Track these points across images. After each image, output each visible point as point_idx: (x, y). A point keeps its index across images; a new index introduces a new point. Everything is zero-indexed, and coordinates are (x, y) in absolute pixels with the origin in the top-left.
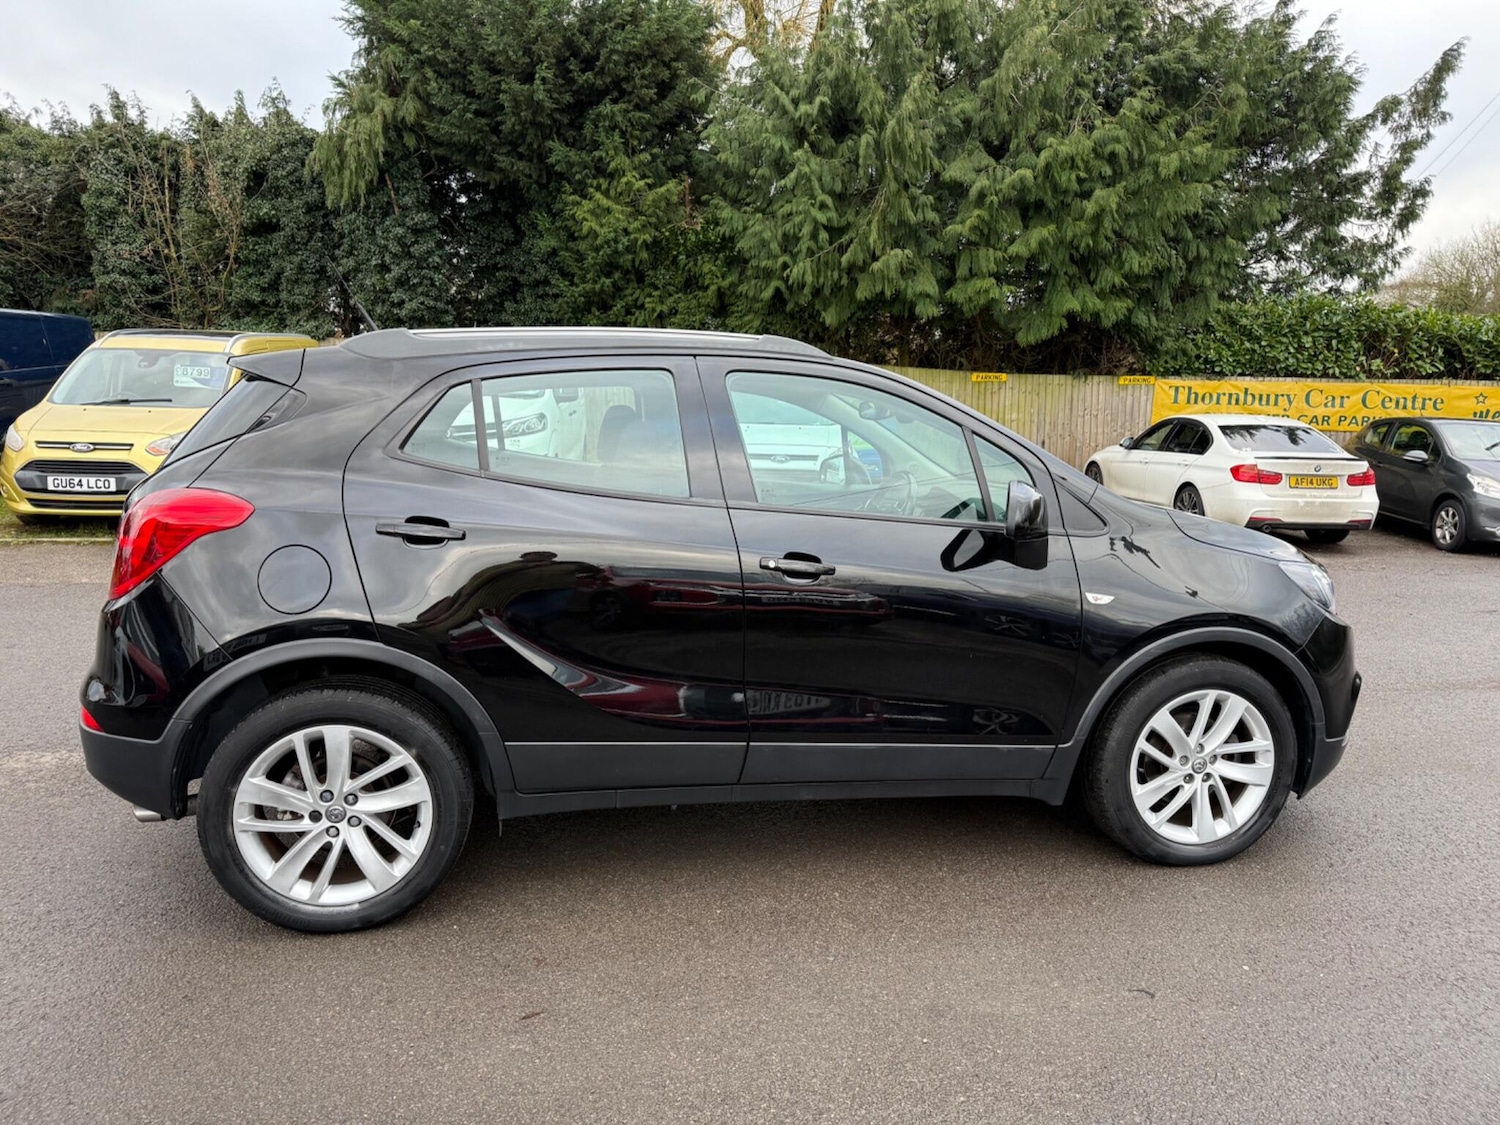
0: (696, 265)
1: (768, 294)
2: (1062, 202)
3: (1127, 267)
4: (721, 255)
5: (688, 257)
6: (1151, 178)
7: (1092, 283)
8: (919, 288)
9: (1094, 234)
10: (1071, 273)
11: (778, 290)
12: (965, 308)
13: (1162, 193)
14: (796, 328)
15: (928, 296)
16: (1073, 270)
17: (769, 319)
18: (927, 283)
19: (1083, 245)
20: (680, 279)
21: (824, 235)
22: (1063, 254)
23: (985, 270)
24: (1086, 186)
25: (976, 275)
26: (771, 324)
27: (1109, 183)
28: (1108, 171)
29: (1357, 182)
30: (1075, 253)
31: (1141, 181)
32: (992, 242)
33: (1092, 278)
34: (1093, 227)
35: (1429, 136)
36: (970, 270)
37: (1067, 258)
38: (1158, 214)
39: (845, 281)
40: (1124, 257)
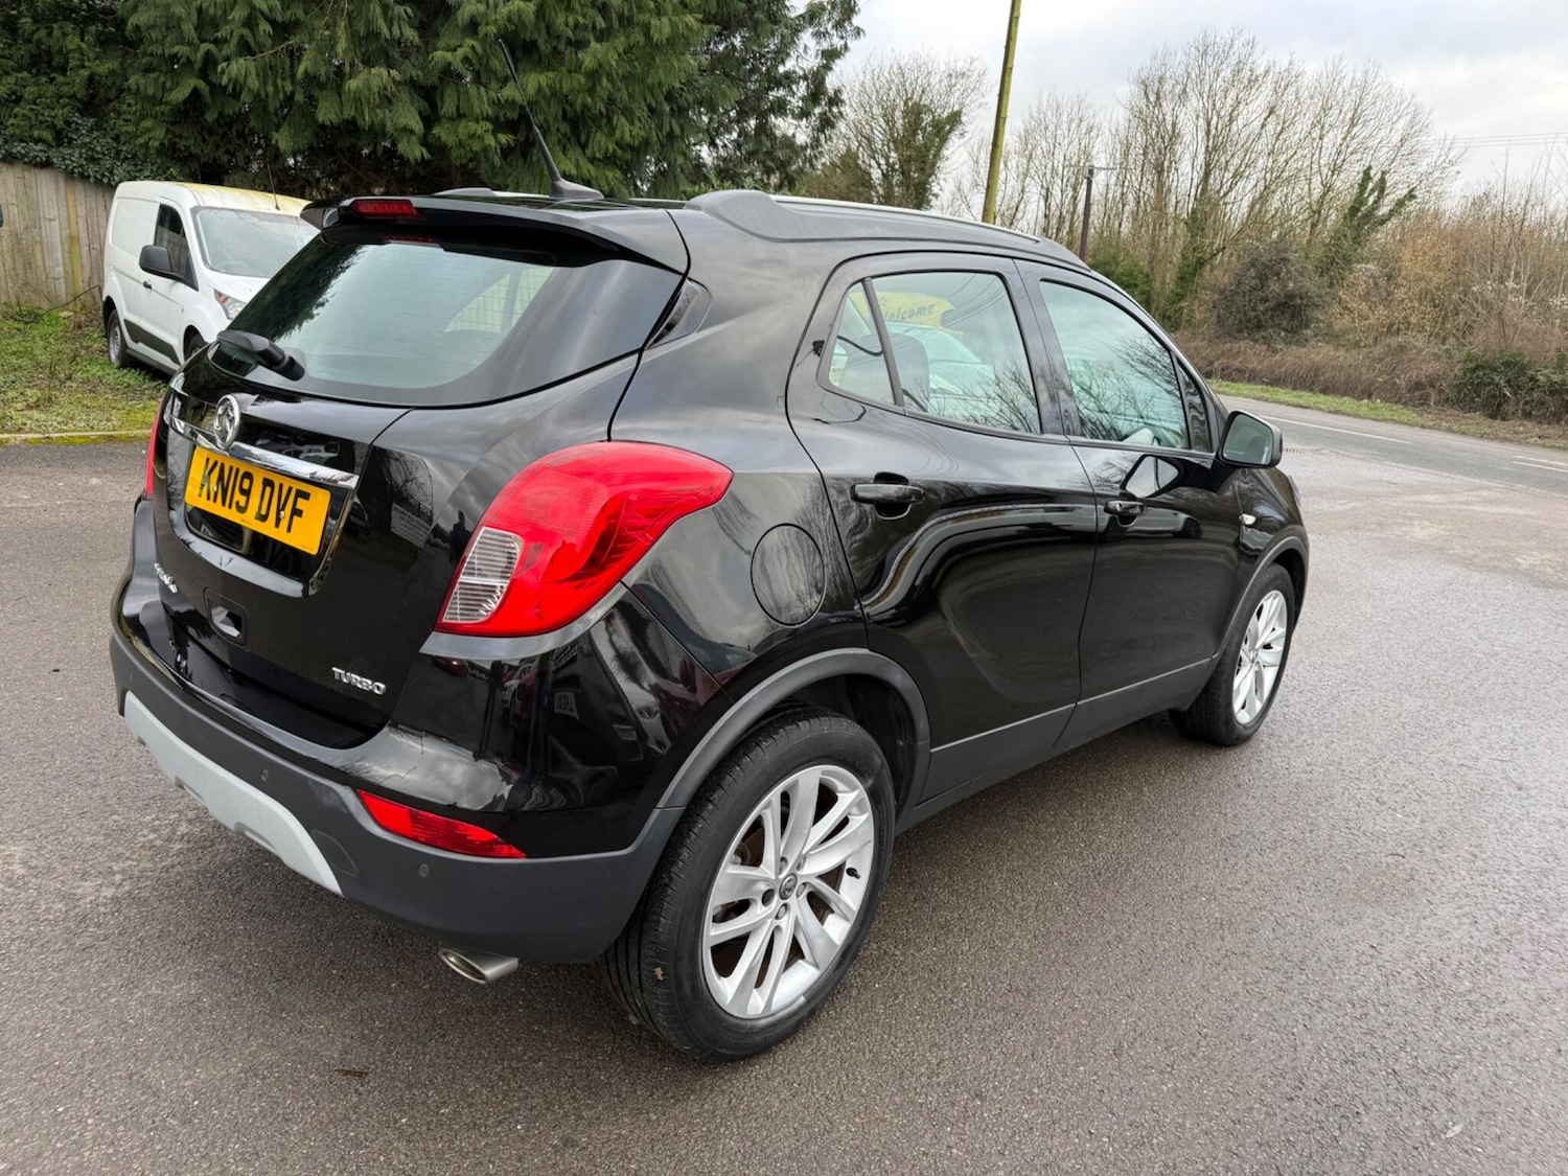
0: (50, 34)
1: (180, 94)
2: (555, 48)
3: (618, 134)
4: (92, 28)
5: (35, 21)
6: (641, 39)
7: (584, 147)
8: (402, 122)
9: (591, 91)
10: (563, 130)
11: (195, 92)
12: (454, 154)
13: (654, 59)
14: (218, 147)
15: (412, 132)
16: (565, 128)
17: (178, 131)
18: (408, 116)
19: (579, 101)
20: (23, 51)
21: (265, 27)
22: (555, 109)
23: (477, 111)
24: (581, 34)
25: (464, 115)
26: (180, 137)
27: (602, 36)
28: (601, 23)
29: (788, 80)
30: (568, 108)
31: (632, 42)
32: (484, 80)
33: (583, 138)
34: (590, 84)
35: (846, 47)
36: (458, 107)
37: (560, 113)
38: (649, 81)
39: (299, 97)
40: (615, 121)
